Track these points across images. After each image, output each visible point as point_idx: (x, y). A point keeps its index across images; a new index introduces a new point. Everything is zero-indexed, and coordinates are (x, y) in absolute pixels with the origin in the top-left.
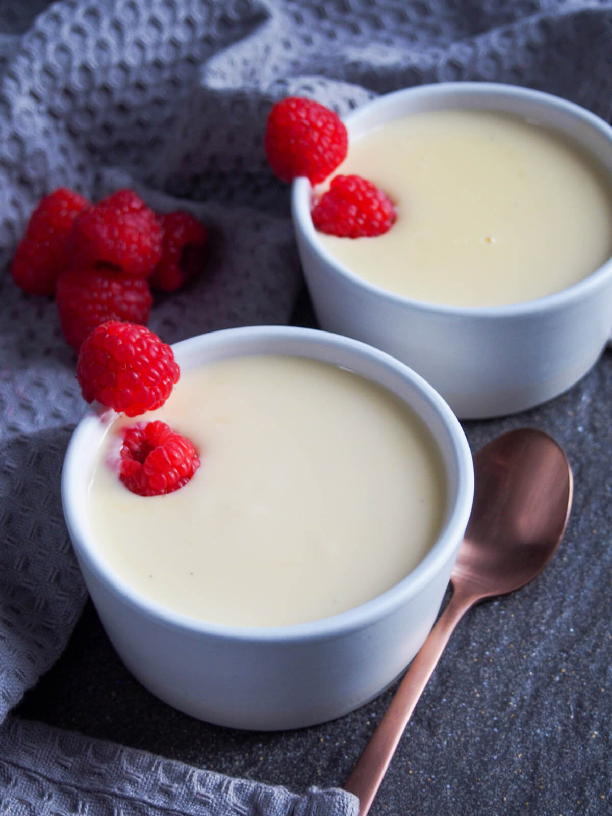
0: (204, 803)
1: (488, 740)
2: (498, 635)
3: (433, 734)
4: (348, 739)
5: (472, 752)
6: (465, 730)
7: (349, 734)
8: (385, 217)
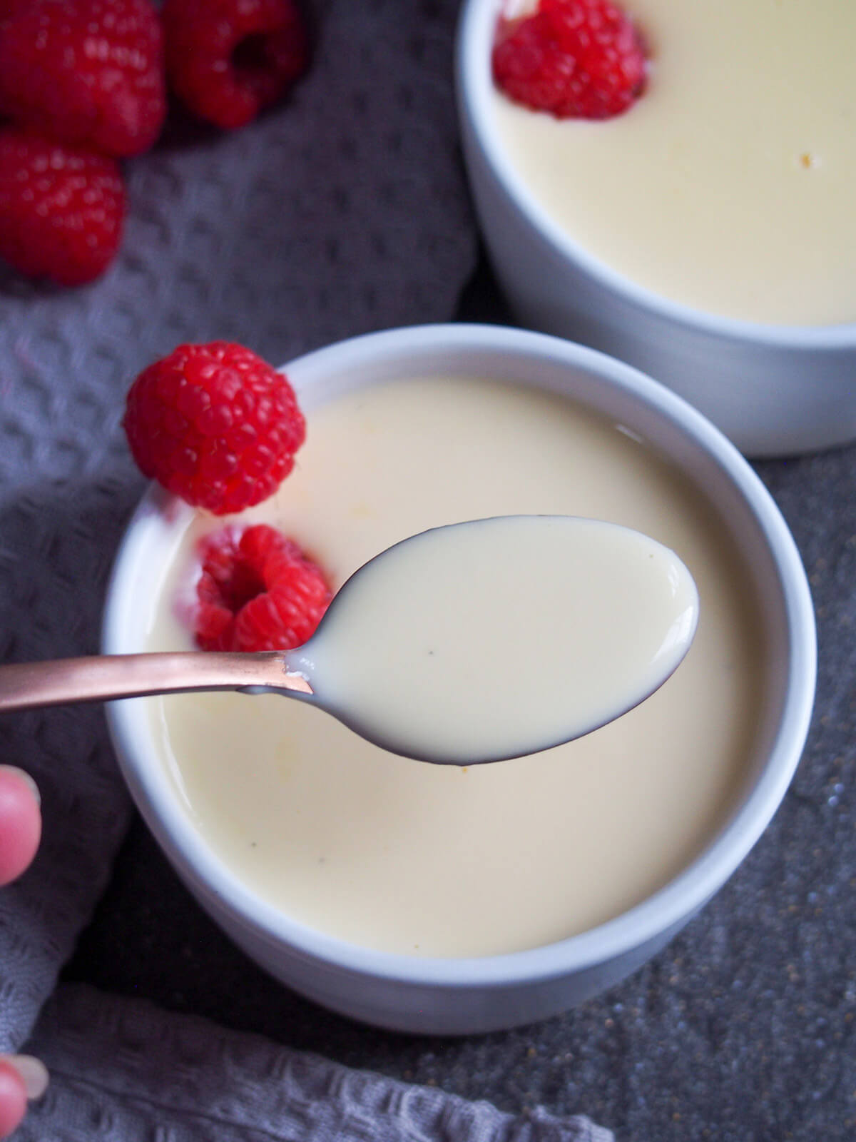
0: (362, 1134)
1: (806, 1062)
2: (832, 863)
3: (715, 1047)
4: (576, 1051)
5: (779, 1083)
6: (769, 1043)
7: (577, 1041)
8: (624, 85)
